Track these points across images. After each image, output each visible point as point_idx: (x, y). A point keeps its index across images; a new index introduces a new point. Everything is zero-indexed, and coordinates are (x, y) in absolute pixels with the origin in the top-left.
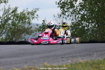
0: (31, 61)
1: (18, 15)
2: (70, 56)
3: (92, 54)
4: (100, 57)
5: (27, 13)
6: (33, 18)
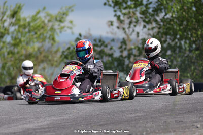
5: (48, 18)
6: (63, 28)
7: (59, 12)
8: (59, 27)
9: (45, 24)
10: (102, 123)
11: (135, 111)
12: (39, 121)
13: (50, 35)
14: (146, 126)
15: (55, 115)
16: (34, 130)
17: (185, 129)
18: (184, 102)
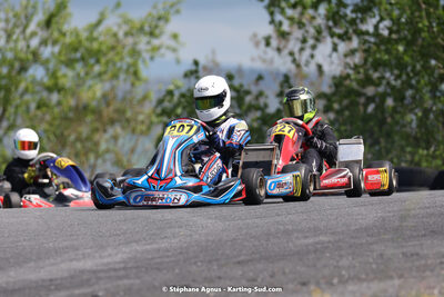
5: (125, 28)
6: (159, 48)
7: (150, 14)
8: (149, 47)
9: (118, 41)
10: (242, 258)
11: (316, 231)
12: (106, 254)
13: (129, 66)
14: (340, 264)
15: (140, 240)
16: (94, 272)
17: (424, 271)
18: (422, 211)
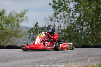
0: (20, 66)
1: (7, 18)
2: (62, 61)
3: (86, 59)
4: (94, 62)
5: (16, 15)
